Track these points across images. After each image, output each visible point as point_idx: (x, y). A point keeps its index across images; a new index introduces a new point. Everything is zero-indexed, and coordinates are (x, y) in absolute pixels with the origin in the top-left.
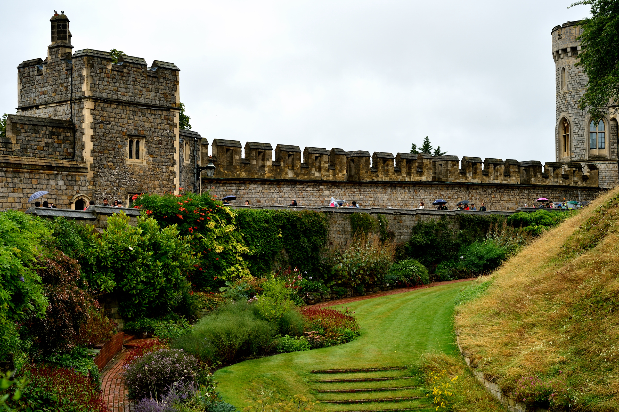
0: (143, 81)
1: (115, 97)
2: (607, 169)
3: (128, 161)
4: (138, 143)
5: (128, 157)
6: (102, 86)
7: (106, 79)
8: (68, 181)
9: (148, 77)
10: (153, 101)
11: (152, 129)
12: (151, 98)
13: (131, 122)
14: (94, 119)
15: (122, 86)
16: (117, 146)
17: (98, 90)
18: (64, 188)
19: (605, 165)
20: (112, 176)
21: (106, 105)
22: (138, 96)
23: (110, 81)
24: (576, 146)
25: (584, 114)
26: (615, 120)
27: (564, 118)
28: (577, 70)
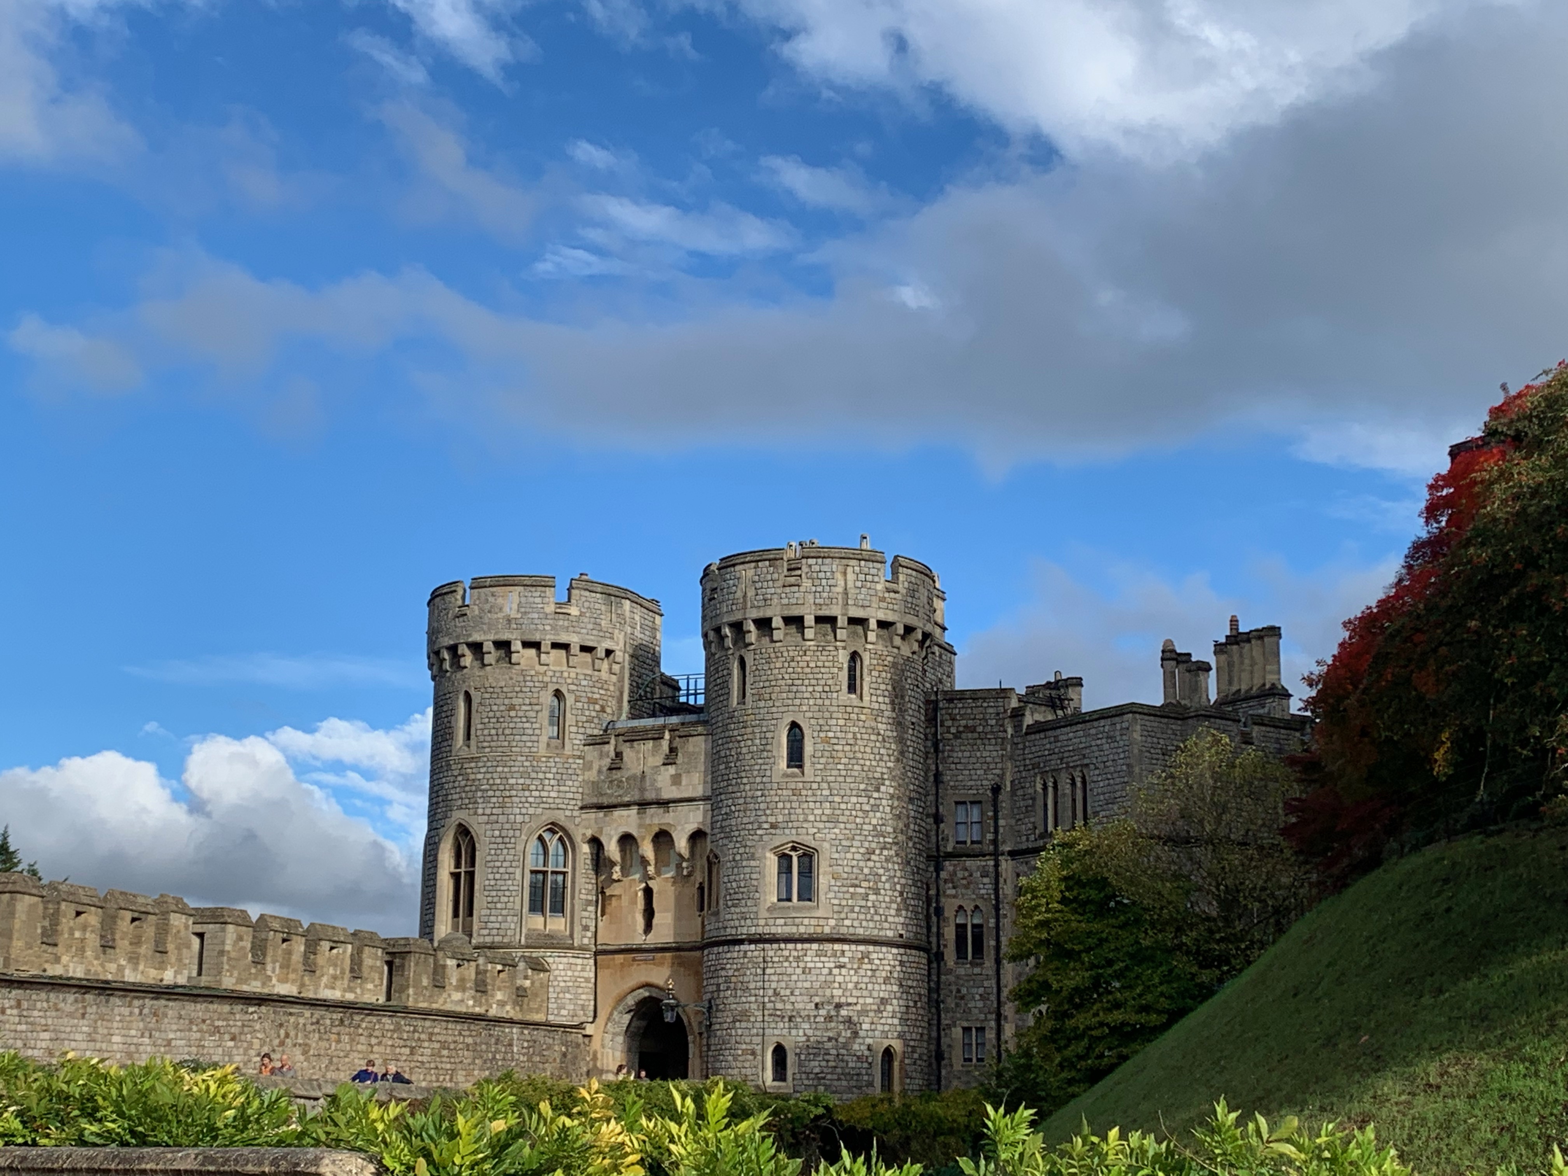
2: (569, 973)
19: (565, 960)
24: (492, 905)
25: (519, 819)
26: (596, 843)
27: (460, 825)
28: (507, 701)
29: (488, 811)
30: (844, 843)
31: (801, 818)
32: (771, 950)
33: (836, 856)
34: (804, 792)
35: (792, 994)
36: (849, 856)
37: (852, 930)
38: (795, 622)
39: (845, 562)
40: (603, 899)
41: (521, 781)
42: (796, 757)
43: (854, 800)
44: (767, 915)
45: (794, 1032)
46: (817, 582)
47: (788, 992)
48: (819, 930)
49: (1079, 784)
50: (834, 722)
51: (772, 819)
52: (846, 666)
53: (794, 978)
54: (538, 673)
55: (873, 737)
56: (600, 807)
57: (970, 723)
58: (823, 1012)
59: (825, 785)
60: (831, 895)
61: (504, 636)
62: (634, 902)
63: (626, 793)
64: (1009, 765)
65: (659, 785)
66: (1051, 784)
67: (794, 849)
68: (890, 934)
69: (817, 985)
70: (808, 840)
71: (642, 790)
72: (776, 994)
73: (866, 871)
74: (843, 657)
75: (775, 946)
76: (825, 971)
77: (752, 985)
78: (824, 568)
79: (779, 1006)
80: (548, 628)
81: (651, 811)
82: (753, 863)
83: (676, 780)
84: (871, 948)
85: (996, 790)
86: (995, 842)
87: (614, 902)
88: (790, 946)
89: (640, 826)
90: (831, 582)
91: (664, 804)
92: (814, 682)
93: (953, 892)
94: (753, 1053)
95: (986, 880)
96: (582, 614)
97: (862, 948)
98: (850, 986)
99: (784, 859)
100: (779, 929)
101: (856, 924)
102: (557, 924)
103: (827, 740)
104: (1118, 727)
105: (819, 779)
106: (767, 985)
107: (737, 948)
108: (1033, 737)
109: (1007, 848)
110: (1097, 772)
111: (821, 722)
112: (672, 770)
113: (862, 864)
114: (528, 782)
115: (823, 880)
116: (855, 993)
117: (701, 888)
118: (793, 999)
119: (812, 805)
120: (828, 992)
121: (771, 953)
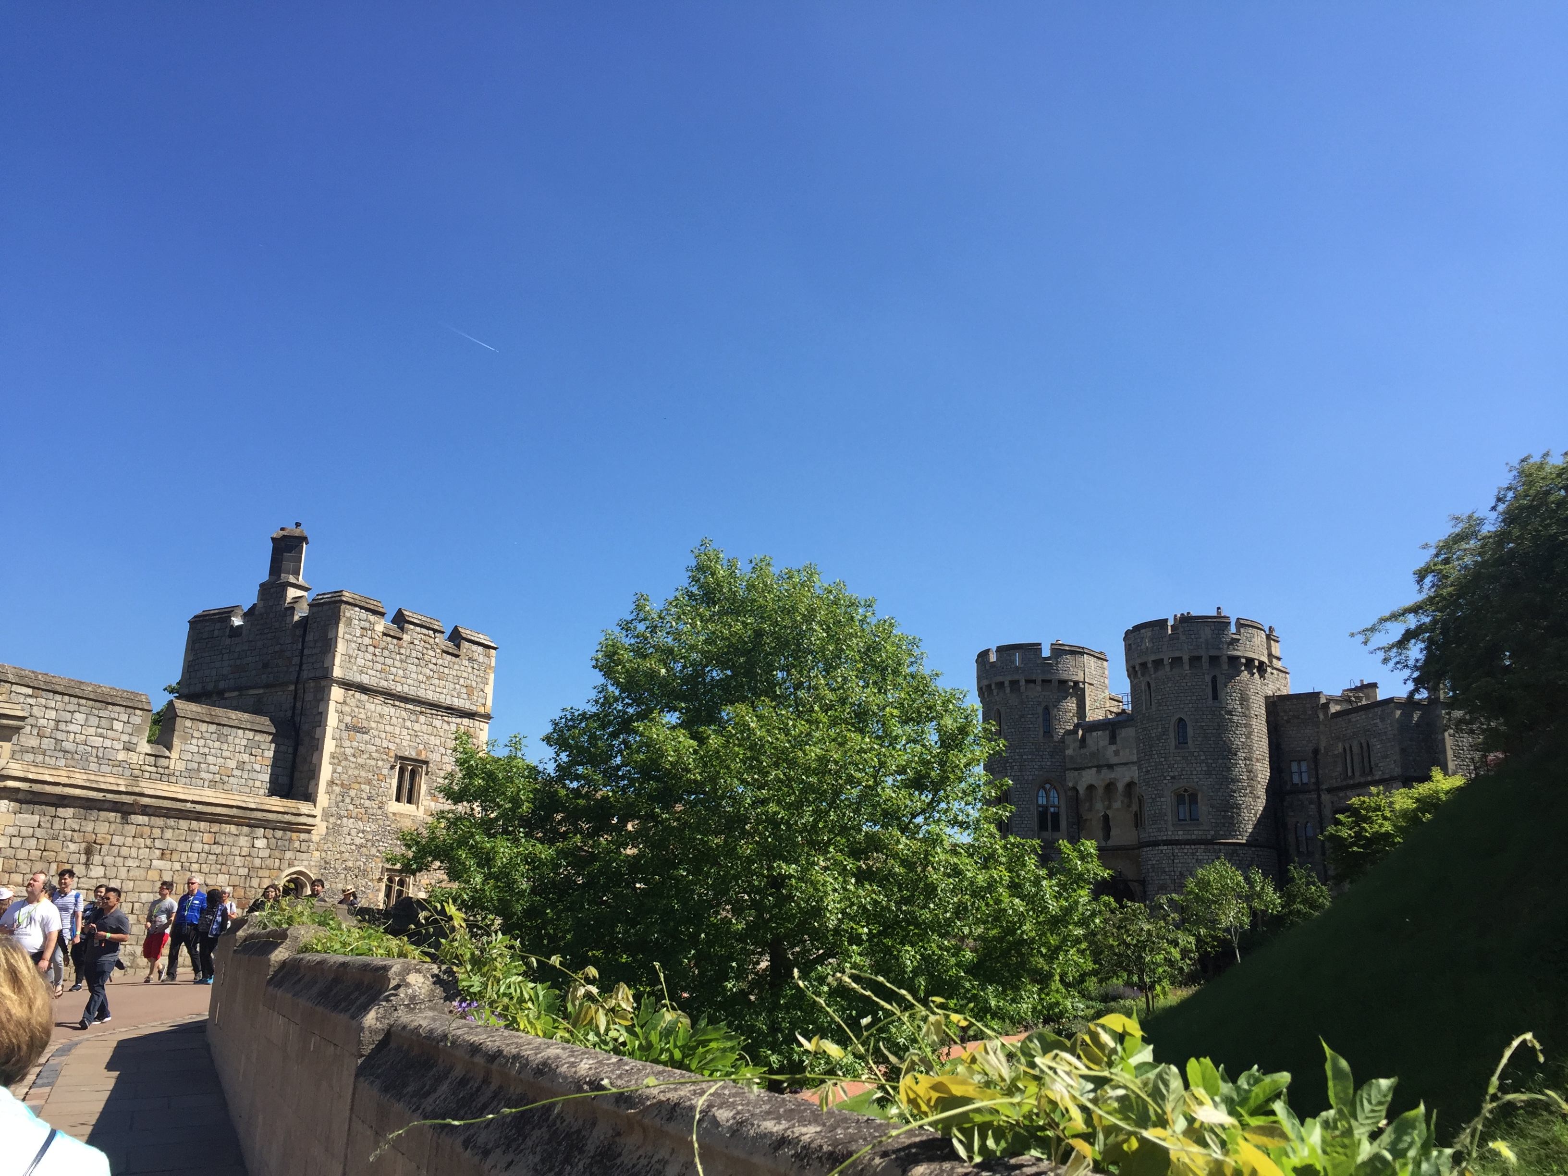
0: (434, 660)
1: (384, 684)
3: (394, 807)
4: (413, 773)
5: (394, 798)
6: (363, 661)
7: (371, 649)
8: (275, 841)
9: (444, 654)
10: (448, 697)
11: (441, 748)
12: (445, 691)
13: (405, 732)
14: (340, 721)
15: (397, 664)
16: (376, 777)
17: (355, 668)
18: (266, 853)
20: (361, 835)
21: (364, 697)
22: (423, 685)
23: (377, 653)
24: (1019, 825)
25: (1030, 778)
26: (1075, 790)
28: (1019, 713)
29: (1013, 774)
30: (1216, 787)
31: (1189, 773)
32: (1176, 849)
33: (1212, 794)
36: (1220, 794)
37: (1224, 837)
38: (1177, 660)
39: (1205, 624)
40: (1082, 821)
41: (1030, 757)
42: (1183, 738)
43: (1220, 761)
44: (1172, 829)
46: (1188, 636)
47: (1188, 873)
48: (1204, 837)
49: (1365, 747)
50: (1205, 717)
51: (1171, 774)
52: (1210, 684)
53: (1191, 865)
54: (1035, 697)
55: (1230, 724)
56: (1076, 769)
57: (1295, 713)
59: (1201, 753)
60: (1210, 817)
61: (1015, 677)
62: (1098, 823)
63: (1090, 762)
64: (1322, 737)
65: (1107, 756)
66: (1347, 748)
67: (1186, 791)
68: (1249, 839)
70: (1194, 786)
71: (1098, 759)
72: (1181, 874)
73: (1231, 802)
74: (1208, 679)
75: (1179, 847)
76: (1210, 861)
77: (1167, 869)
78: (1192, 628)
80: (1039, 671)
81: (1105, 771)
82: (1162, 799)
83: (1117, 753)
84: (1238, 847)
85: (1316, 751)
86: (1316, 784)
87: (1088, 823)
88: (1187, 847)
89: (1098, 779)
90: (1197, 636)
91: (1111, 767)
92: (1190, 694)
93: (1292, 814)
95: (1312, 806)
96: (1058, 663)
97: (1231, 847)
99: (1181, 797)
100: (1180, 835)
101: (1227, 833)
102: (1056, 836)
103: (1201, 727)
104: (1387, 712)
105: (1197, 750)
106: (1175, 869)
107: (1157, 848)
108: (1335, 720)
109: (1324, 787)
110: (1375, 739)
111: (1196, 717)
112: (1114, 748)
113: (1228, 798)
114: (1034, 757)
115: (1204, 809)
117: (1136, 815)
119: (1194, 765)
121: (1176, 851)
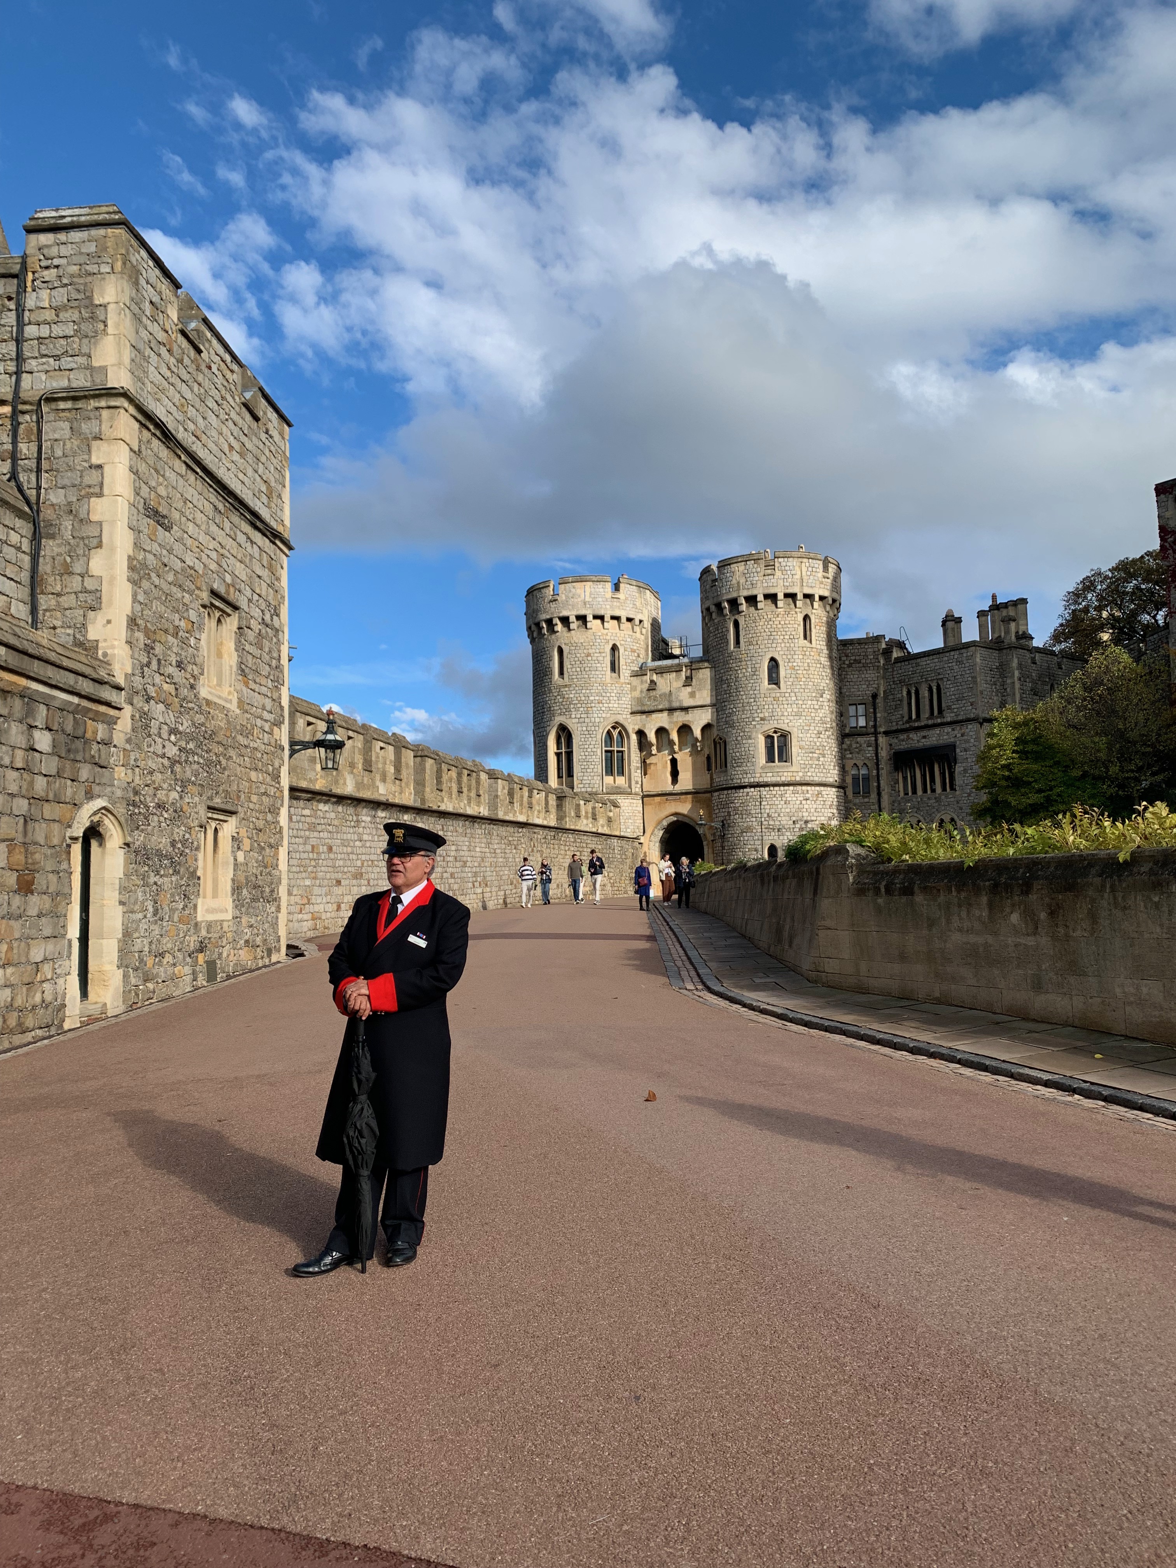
0: (233, 415)
1: (183, 434)
2: (630, 808)
3: (205, 688)
4: (218, 626)
5: (205, 670)
6: (157, 375)
7: (164, 353)
8: (63, 739)
9: (243, 410)
10: (250, 494)
11: (247, 588)
12: (246, 481)
13: (210, 543)
14: (135, 491)
15: (195, 401)
16: (183, 623)
17: (148, 384)
18: (53, 765)
19: (627, 801)
20: (173, 738)
21: (164, 453)
22: (224, 460)
23: (172, 367)
24: (584, 771)
25: (597, 720)
26: (641, 734)
27: (561, 724)
28: (585, 651)
29: (578, 716)
30: (806, 728)
31: (780, 714)
32: (764, 791)
33: (801, 735)
34: (781, 699)
35: (779, 815)
36: (808, 735)
37: (812, 778)
38: (772, 597)
39: (800, 560)
40: (645, 767)
41: (597, 698)
42: (774, 678)
43: (809, 702)
44: (761, 771)
45: (781, 838)
46: (784, 572)
47: (776, 815)
48: (793, 779)
49: (935, 690)
50: (796, 657)
51: (761, 715)
52: (802, 623)
53: (780, 806)
54: (603, 634)
55: (818, 666)
56: (643, 712)
57: (857, 658)
58: (798, 826)
59: (793, 694)
60: (799, 758)
61: (582, 612)
62: (665, 767)
63: (660, 704)
64: (882, 682)
65: (681, 698)
66: (913, 691)
67: (775, 732)
68: (831, 780)
69: (793, 810)
70: (784, 727)
71: (670, 702)
72: (769, 816)
73: (818, 744)
74: (800, 618)
75: (767, 789)
76: (798, 802)
77: (753, 812)
78: (788, 564)
79: (771, 823)
80: (608, 607)
81: (677, 714)
82: (750, 741)
83: (692, 695)
84: (822, 788)
85: (875, 696)
86: (875, 726)
87: (652, 767)
88: (777, 788)
89: (670, 722)
90: (793, 572)
91: (685, 709)
92: (783, 633)
93: (850, 756)
94: (756, 850)
95: (870, 749)
96: (626, 599)
97: (817, 788)
98: (812, 810)
99: (769, 738)
100: (769, 778)
101: (814, 774)
102: (621, 781)
103: (793, 668)
104: (965, 655)
105: (789, 691)
106: (763, 811)
107: (741, 790)
108: (899, 664)
109: (882, 730)
110: (949, 682)
111: (789, 657)
112: (689, 689)
113: (815, 740)
114: (601, 698)
115: (795, 750)
116: (815, 814)
117: (708, 758)
118: (779, 819)
119: (786, 706)
120: (800, 814)
121: (765, 793)
